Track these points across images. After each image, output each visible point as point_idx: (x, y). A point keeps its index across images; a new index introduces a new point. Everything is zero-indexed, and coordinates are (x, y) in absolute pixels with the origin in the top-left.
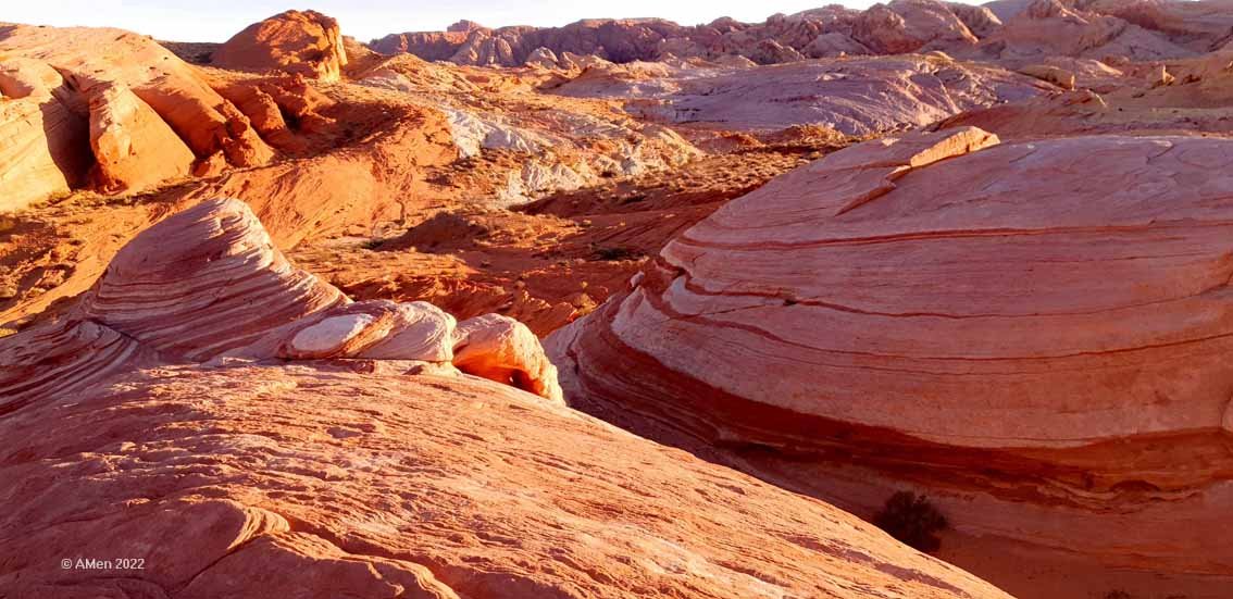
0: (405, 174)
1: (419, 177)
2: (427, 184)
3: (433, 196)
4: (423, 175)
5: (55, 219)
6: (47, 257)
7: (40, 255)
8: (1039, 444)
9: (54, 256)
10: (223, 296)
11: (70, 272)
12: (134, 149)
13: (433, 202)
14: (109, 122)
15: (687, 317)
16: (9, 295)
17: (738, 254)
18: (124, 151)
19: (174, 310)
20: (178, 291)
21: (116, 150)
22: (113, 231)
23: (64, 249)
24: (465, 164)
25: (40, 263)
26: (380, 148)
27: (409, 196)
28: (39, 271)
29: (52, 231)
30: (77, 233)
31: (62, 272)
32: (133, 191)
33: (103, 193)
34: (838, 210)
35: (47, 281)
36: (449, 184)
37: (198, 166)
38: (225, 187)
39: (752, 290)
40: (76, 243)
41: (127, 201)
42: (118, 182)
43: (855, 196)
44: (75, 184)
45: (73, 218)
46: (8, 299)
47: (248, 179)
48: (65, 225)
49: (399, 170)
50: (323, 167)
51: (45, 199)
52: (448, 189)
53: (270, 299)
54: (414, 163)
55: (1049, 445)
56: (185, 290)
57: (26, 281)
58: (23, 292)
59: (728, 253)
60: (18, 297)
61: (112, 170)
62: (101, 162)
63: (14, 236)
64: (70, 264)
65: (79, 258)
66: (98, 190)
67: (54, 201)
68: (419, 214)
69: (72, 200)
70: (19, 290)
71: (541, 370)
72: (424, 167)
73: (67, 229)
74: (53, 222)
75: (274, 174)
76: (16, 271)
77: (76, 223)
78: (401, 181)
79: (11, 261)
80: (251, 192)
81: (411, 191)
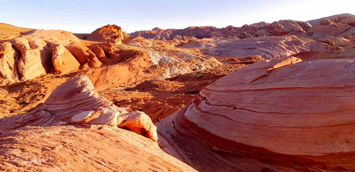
1: (141, 70)
2: (144, 72)
3: (145, 76)
4: (142, 70)
5: (41, 81)
6: (38, 92)
7: (36, 91)
8: (309, 154)
9: (40, 92)
10: (79, 104)
11: (44, 96)
12: (64, 62)
13: (145, 77)
14: (57, 55)
15: (205, 112)
16: (27, 102)
17: (221, 94)
18: (61, 63)
19: (65, 107)
20: (67, 102)
21: (59, 63)
22: (56, 85)
23: (43, 90)
24: (154, 67)
25: (36, 94)
26: (131, 62)
27: (138, 76)
28: (36, 96)
29: (40, 85)
30: (47, 85)
31: (42, 96)
32: (63, 74)
33: (55, 74)
34: (251, 81)
35: (38, 98)
36: (149, 72)
37: (81, 68)
38: (87, 73)
39: (224, 104)
40: (46, 88)
41: (61, 77)
42: (59, 71)
43: (256, 77)
44: (48, 72)
45: (46, 81)
46: (27, 103)
47: (94, 71)
48: (43, 83)
49: (136, 69)
50: (114, 68)
51: (40, 76)
52: (149, 74)
53: (92, 104)
54: (140, 67)
55: (312, 155)
56: (69, 102)
57: (32, 99)
58: (31, 102)
59: (218, 93)
60: (30, 103)
61: (57, 68)
62: (55, 66)
63: (30, 86)
64: (44, 94)
65: (46, 92)
66: (54, 74)
67: (42, 77)
68: (141, 81)
69: (46, 76)
70: (30, 101)
71: (150, 128)
72: (143, 68)
73: (44, 84)
74: (41, 82)
75: (101, 69)
76: (30, 96)
78: (136, 72)
79: (29, 93)
80: (94, 74)
81: (139, 74)
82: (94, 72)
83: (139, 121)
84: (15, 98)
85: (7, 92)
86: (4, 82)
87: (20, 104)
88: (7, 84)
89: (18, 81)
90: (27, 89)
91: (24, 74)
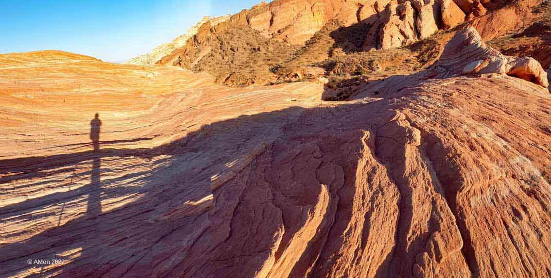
0: (525, 11)
2: (532, 13)
3: (534, 17)
5: (435, 38)
6: (434, 49)
7: (432, 49)
9: (436, 49)
11: (438, 53)
12: (451, 15)
13: (534, 19)
14: (444, 8)
18: (449, 17)
20: (458, 56)
21: (447, 16)
23: (437, 47)
24: (545, 4)
25: (432, 51)
27: (526, 18)
28: (432, 53)
29: (435, 42)
30: (440, 42)
32: (451, 28)
35: (434, 55)
37: (467, 18)
38: (474, 23)
40: (439, 45)
41: (450, 31)
42: (448, 26)
44: (439, 28)
45: (439, 38)
46: (426, 61)
49: (523, 10)
51: (433, 33)
56: (460, 55)
57: (430, 56)
60: (428, 61)
61: (446, 23)
63: (427, 44)
64: (438, 50)
65: (440, 49)
66: (444, 29)
67: (436, 34)
68: (529, 24)
69: (439, 33)
71: (540, 74)
72: (531, 8)
73: (438, 41)
75: (487, 17)
76: (427, 54)
78: (524, 13)
79: (426, 51)
80: (480, 24)
81: (527, 16)
82: (479, 21)
83: (528, 68)
84: (416, 56)
85: (410, 51)
86: (407, 42)
87: (420, 62)
88: (410, 44)
89: (417, 40)
90: (424, 47)
91: (421, 33)
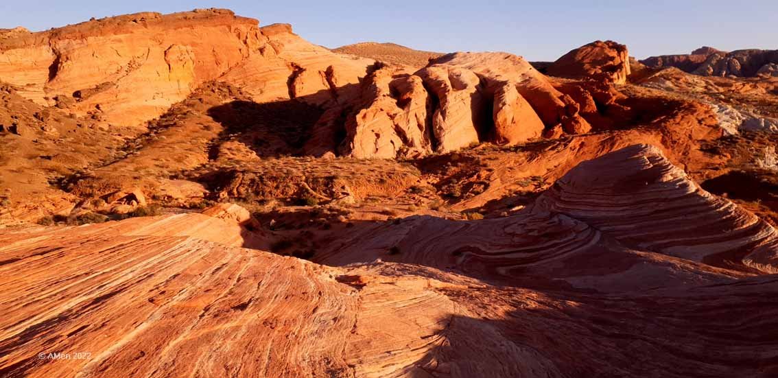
0: (684, 145)
1: (695, 148)
2: (701, 153)
3: (707, 161)
4: (698, 146)
5: (479, 156)
6: (475, 177)
7: (472, 176)
9: (479, 177)
10: (661, 208)
11: (486, 186)
12: (515, 120)
13: (708, 164)
14: (504, 104)
16: (457, 195)
18: (509, 121)
19: (624, 214)
20: (625, 202)
21: (505, 120)
22: (508, 165)
23: (484, 174)
24: (729, 141)
25: (472, 180)
26: (665, 127)
27: (689, 159)
28: (471, 185)
29: (478, 163)
30: (491, 164)
31: (483, 186)
32: (512, 144)
33: (496, 144)
35: (475, 190)
36: (718, 153)
37: (547, 132)
38: (571, 145)
40: (490, 170)
41: (512, 149)
42: (504, 138)
44: (482, 138)
45: (488, 156)
46: (457, 197)
47: (583, 140)
48: (484, 160)
49: (681, 142)
50: (631, 136)
51: (467, 145)
52: (717, 157)
54: (690, 137)
56: (631, 201)
57: (466, 188)
58: (464, 195)
60: (461, 197)
61: (501, 131)
62: (497, 126)
63: (459, 164)
64: (487, 182)
65: (492, 179)
66: (494, 143)
67: (472, 147)
68: (698, 172)
69: (481, 147)
70: (462, 193)
72: (698, 141)
73: (485, 162)
74: (478, 158)
75: (599, 138)
76: (460, 183)
77: (490, 159)
78: (682, 148)
79: (458, 177)
80: (585, 149)
81: (690, 156)
82: (583, 143)
84: (433, 184)
85: (419, 172)
86: (409, 152)
87: (444, 197)
88: (415, 157)
89: (431, 152)
90: (453, 169)
91: (442, 139)
